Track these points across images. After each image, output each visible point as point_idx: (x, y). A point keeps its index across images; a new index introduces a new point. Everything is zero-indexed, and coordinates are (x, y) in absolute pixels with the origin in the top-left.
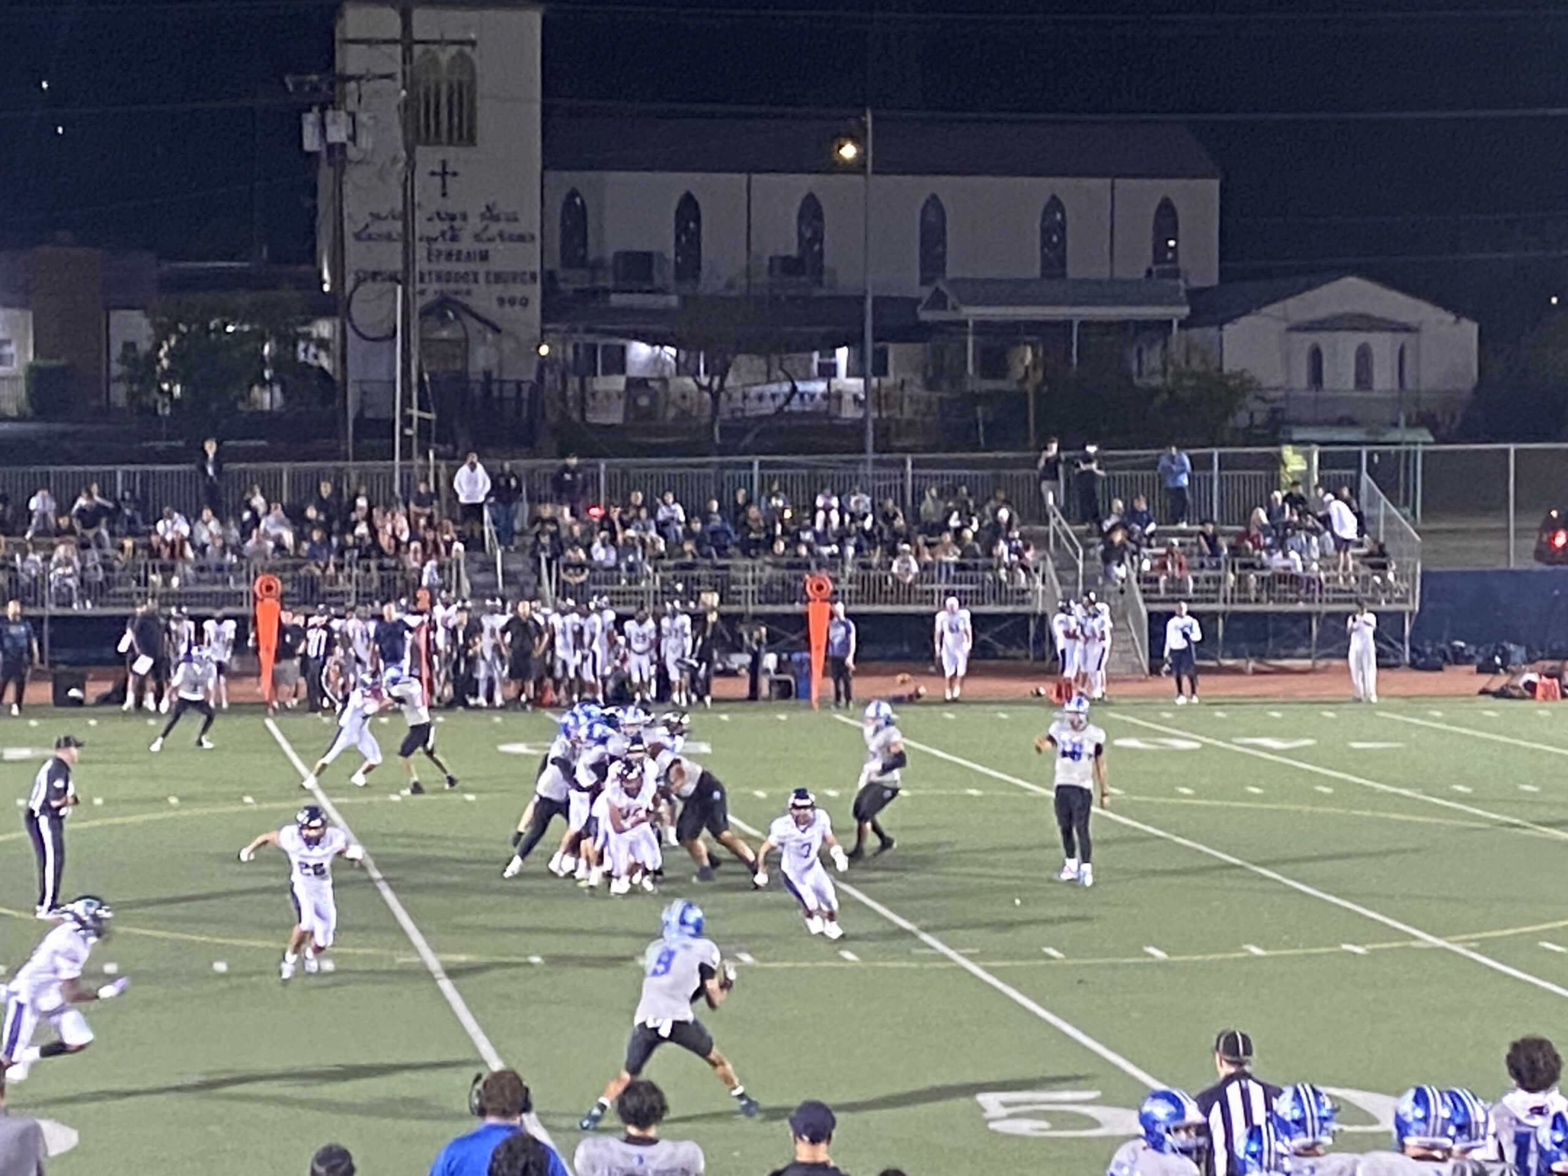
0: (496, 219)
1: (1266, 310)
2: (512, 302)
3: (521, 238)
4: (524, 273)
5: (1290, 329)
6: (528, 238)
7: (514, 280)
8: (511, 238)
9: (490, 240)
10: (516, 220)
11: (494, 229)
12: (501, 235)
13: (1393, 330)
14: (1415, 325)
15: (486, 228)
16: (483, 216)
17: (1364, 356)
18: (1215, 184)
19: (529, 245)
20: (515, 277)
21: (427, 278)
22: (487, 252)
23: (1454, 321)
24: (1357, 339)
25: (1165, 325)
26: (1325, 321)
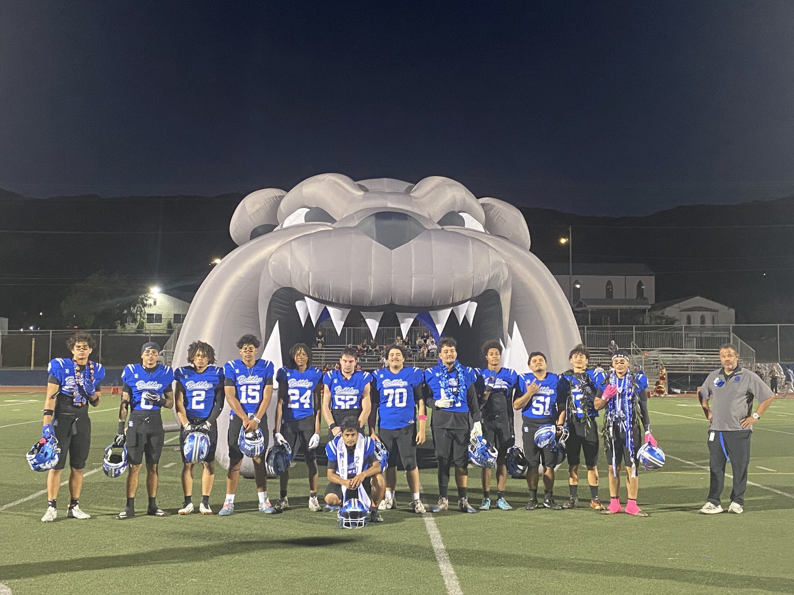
1: (674, 306)
5: (681, 311)
13: (711, 311)
14: (717, 310)
17: (703, 318)
18: (654, 277)
23: (728, 309)
24: (701, 313)
25: (644, 311)
26: (691, 308)
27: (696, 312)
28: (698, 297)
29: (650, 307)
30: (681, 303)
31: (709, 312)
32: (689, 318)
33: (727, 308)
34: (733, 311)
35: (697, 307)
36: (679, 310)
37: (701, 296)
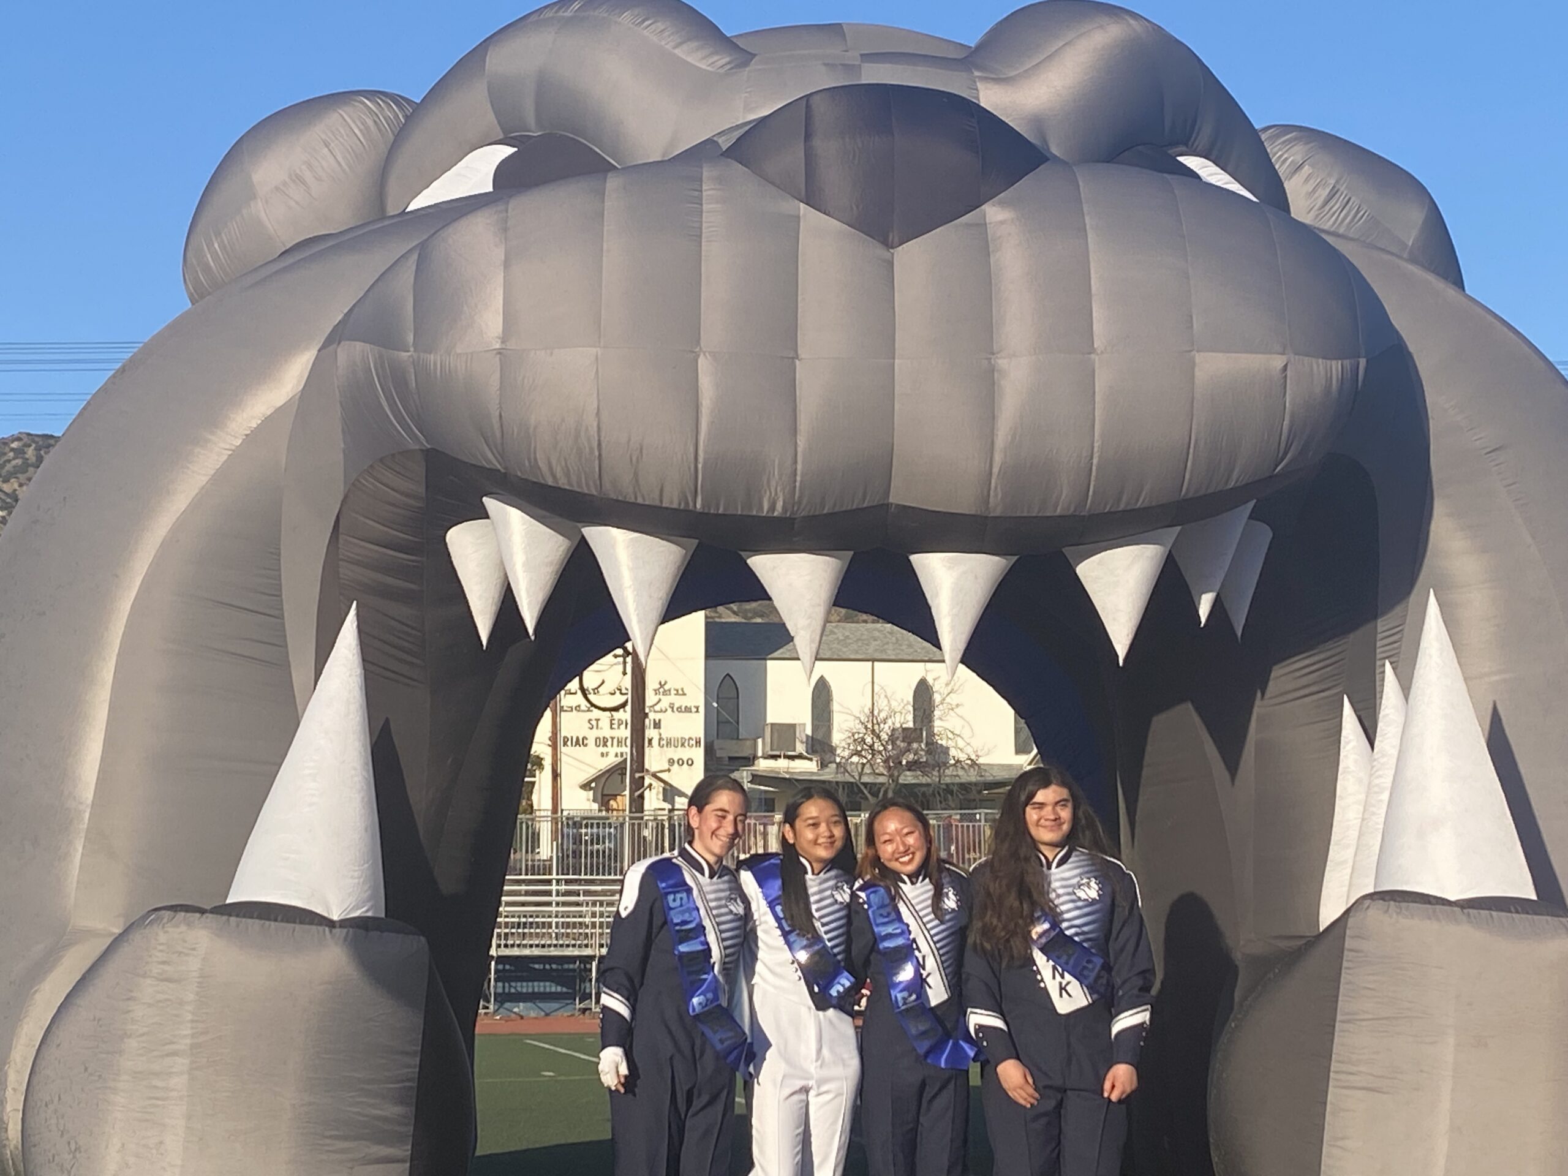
0: (667, 693)
2: (681, 762)
3: (688, 710)
4: (690, 739)
6: (694, 710)
7: (683, 745)
8: (679, 709)
9: (661, 711)
10: (684, 694)
11: (666, 701)
12: (672, 706)
15: (660, 700)
16: (656, 691)
19: (694, 715)
20: (683, 743)
21: (609, 744)
22: (660, 720)
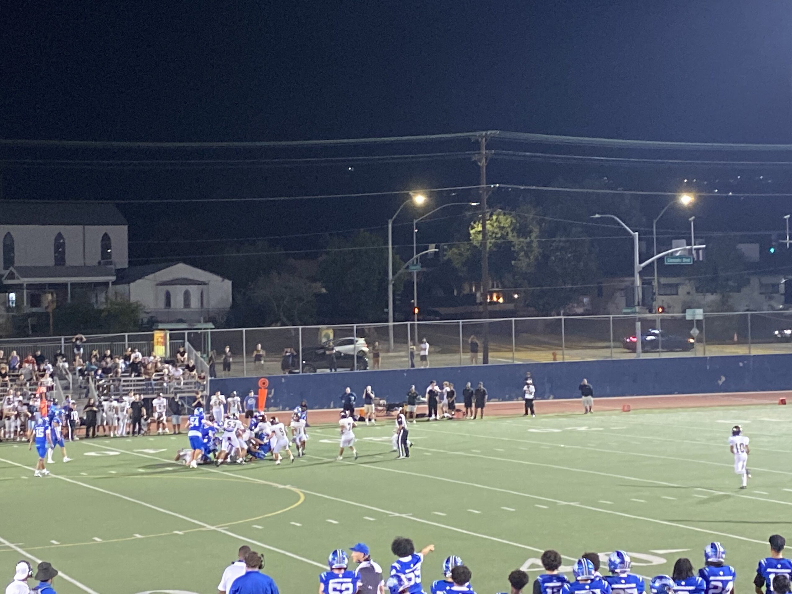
1: (147, 277)
5: (157, 285)
13: (199, 284)
14: (207, 282)
17: (187, 295)
18: (126, 227)
23: (223, 281)
24: (184, 288)
25: (106, 284)
26: (172, 281)
27: (179, 286)
28: (181, 266)
29: (114, 278)
30: (158, 273)
31: (196, 286)
32: (168, 296)
33: (219, 279)
34: (228, 284)
35: (177, 279)
36: (155, 283)
37: (185, 262)
